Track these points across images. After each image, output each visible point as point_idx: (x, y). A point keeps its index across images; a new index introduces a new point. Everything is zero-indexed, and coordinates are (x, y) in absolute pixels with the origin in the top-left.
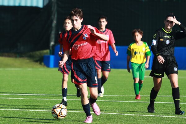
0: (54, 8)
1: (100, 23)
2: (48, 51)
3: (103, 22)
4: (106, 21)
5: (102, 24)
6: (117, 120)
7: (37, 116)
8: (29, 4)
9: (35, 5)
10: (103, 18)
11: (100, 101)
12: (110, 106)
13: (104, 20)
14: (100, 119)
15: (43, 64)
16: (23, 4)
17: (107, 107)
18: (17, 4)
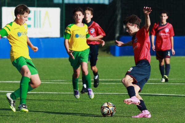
0: (119, 5)
1: (161, 17)
3: (165, 16)
4: (167, 15)
5: (164, 18)
6: (175, 100)
7: (106, 98)
10: (164, 13)
11: (160, 84)
12: (169, 88)
13: (165, 15)
14: (160, 100)
15: (110, 53)
17: (166, 90)
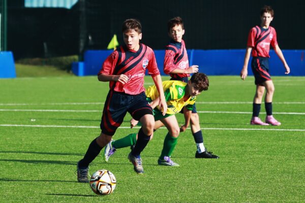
2: (76, 57)
8: (55, 5)
9: (61, 5)
16: (48, 5)
18: (41, 5)
